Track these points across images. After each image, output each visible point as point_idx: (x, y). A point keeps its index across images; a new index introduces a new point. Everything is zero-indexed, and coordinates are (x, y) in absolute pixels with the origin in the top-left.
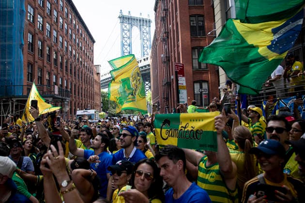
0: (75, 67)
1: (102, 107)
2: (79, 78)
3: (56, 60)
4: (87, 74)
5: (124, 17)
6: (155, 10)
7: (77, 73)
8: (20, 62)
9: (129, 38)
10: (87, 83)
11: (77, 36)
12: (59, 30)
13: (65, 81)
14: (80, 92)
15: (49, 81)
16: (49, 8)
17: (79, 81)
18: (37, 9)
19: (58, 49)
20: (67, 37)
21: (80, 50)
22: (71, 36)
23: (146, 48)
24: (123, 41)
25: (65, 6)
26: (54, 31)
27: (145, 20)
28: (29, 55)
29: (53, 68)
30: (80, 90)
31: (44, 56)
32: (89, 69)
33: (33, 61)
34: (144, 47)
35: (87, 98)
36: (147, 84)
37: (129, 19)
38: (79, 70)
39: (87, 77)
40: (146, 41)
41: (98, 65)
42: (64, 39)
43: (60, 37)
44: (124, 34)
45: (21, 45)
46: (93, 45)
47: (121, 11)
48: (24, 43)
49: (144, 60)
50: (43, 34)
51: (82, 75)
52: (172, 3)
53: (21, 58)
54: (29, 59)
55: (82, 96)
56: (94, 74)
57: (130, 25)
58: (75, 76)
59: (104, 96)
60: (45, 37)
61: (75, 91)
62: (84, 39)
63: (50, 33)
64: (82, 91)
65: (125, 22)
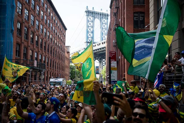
0: (51, 47)
1: (70, 76)
2: (54, 55)
3: (37, 42)
4: (60, 53)
5: (89, 12)
6: (111, 7)
7: (53, 52)
8: (11, 42)
9: (92, 27)
10: (60, 59)
11: (53, 25)
12: (40, 20)
13: (44, 57)
14: (55, 65)
15: (32, 56)
16: (34, 4)
17: (54, 57)
18: (24, 5)
19: (39, 34)
20: (46, 25)
21: (55, 35)
22: (49, 25)
23: (104, 35)
24: (87, 29)
25: (45, 3)
26: (37, 21)
27: (104, 14)
28: (18, 38)
29: (35, 47)
30: (55, 64)
31: (28, 39)
32: (61, 49)
33: (20, 42)
34: (103, 34)
35: (59, 69)
36: (104, 61)
37: (92, 13)
38: (54, 49)
39: (60, 54)
40: (104, 30)
41: (69, 46)
42: (44, 27)
43: (41, 25)
44: (88, 24)
45: (12, 31)
46: (65, 32)
47: (87, 7)
48: (13, 29)
49: (103, 43)
50: (28, 23)
51: (56, 53)
52: (122, 3)
53: (11, 40)
54: (18, 41)
55: (55, 68)
56: (65, 53)
57: (93, 17)
58: (51, 53)
59: (72, 68)
60: (30, 25)
61: (51, 64)
62: (59, 27)
63: (34, 22)
64: (56, 64)
65: (89, 15)
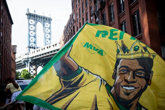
5: (30, 15)
9: (34, 31)
24: (29, 33)
40: (47, 34)
44: (30, 28)
47: (28, 9)
49: (48, 48)
57: (35, 21)
65: (31, 18)
